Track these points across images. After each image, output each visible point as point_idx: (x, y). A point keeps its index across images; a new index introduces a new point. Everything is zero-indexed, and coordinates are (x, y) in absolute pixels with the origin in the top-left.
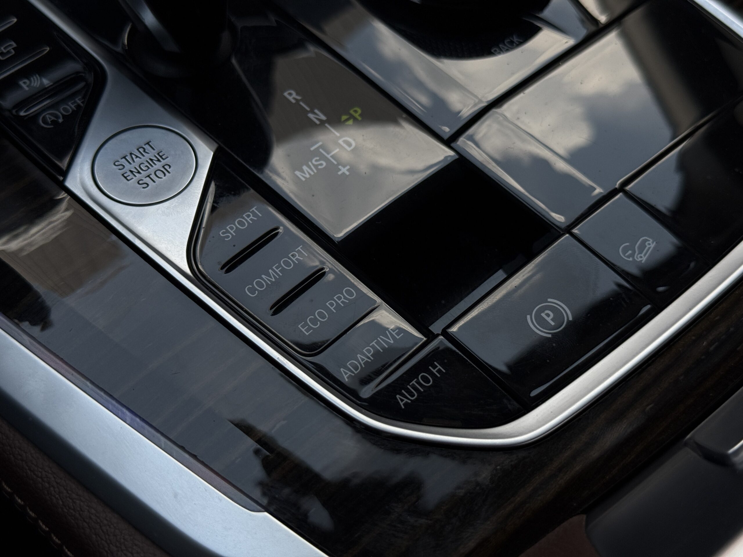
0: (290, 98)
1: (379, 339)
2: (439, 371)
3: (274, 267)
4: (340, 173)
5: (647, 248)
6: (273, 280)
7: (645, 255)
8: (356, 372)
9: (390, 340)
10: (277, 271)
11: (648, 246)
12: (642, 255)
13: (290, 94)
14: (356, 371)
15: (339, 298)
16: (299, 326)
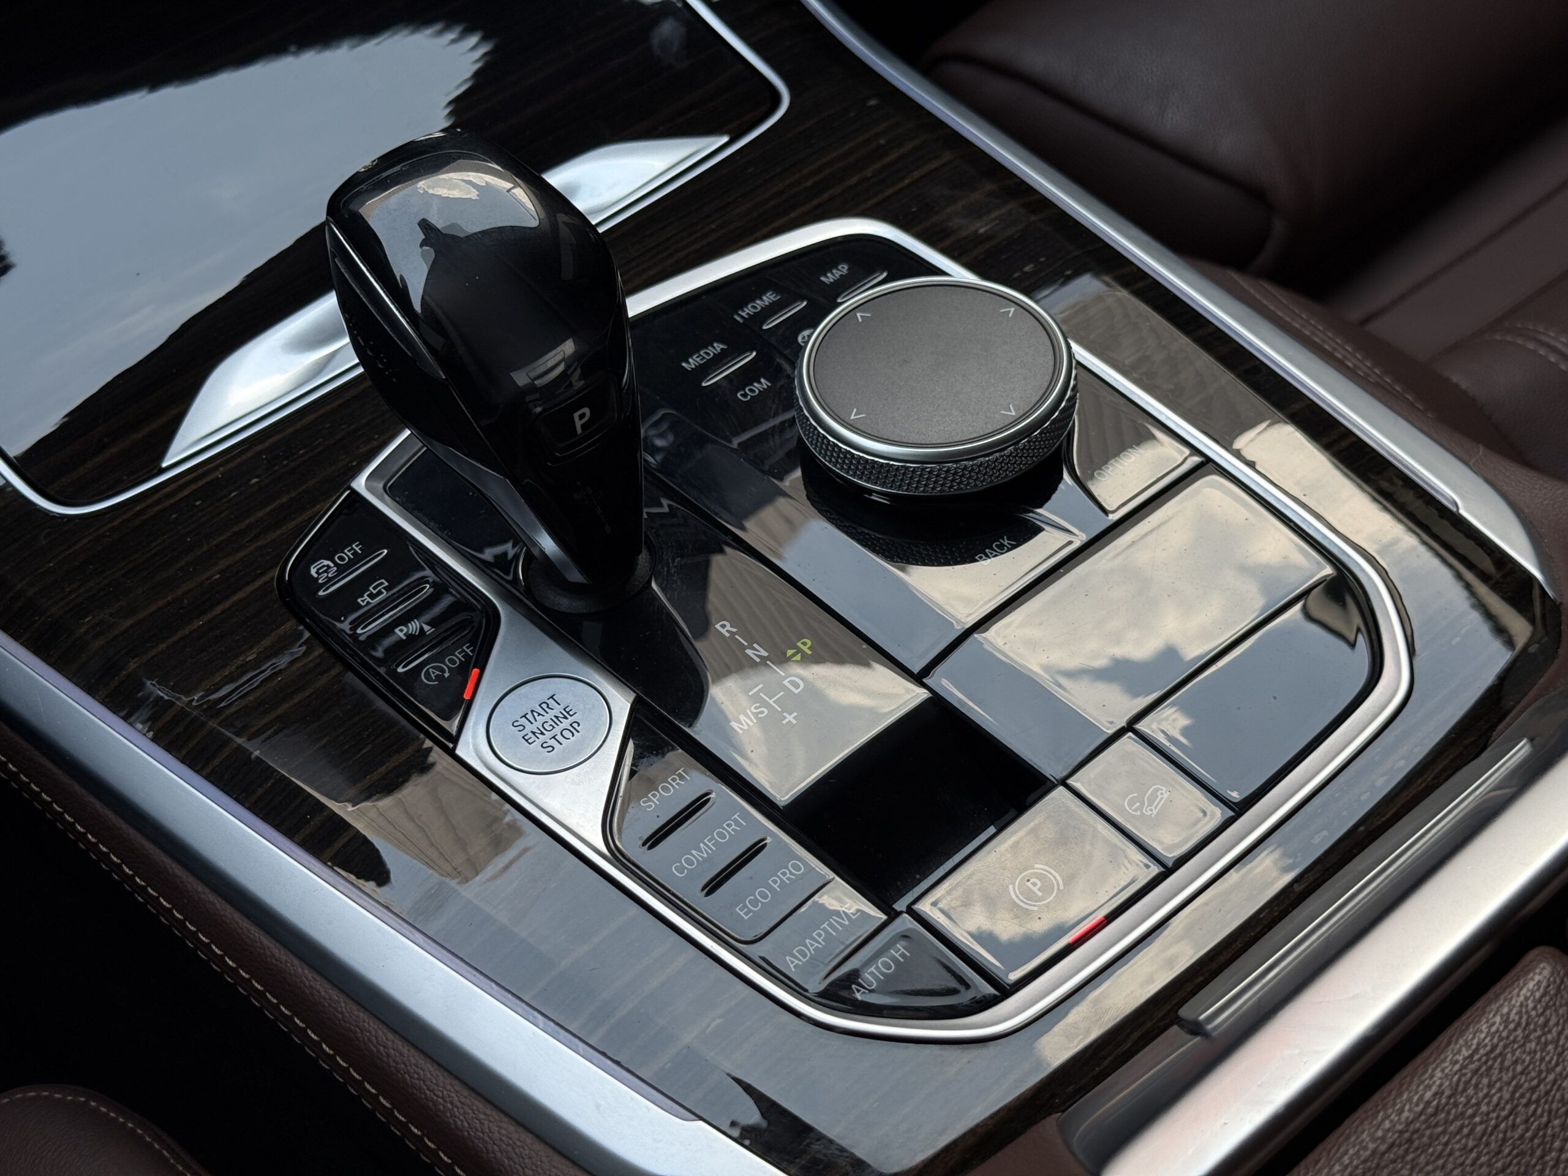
0: (724, 631)
1: (831, 920)
2: (902, 955)
3: (706, 841)
4: (784, 722)
5: (1159, 799)
6: (705, 856)
7: (1156, 808)
8: (804, 960)
9: (843, 919)
10: (710, 844)
11: (1160, 796)
12: (1153, 808)
13: (723, 626)
14: (804, 958)
15: (784, 874)
16: (737, 909)
